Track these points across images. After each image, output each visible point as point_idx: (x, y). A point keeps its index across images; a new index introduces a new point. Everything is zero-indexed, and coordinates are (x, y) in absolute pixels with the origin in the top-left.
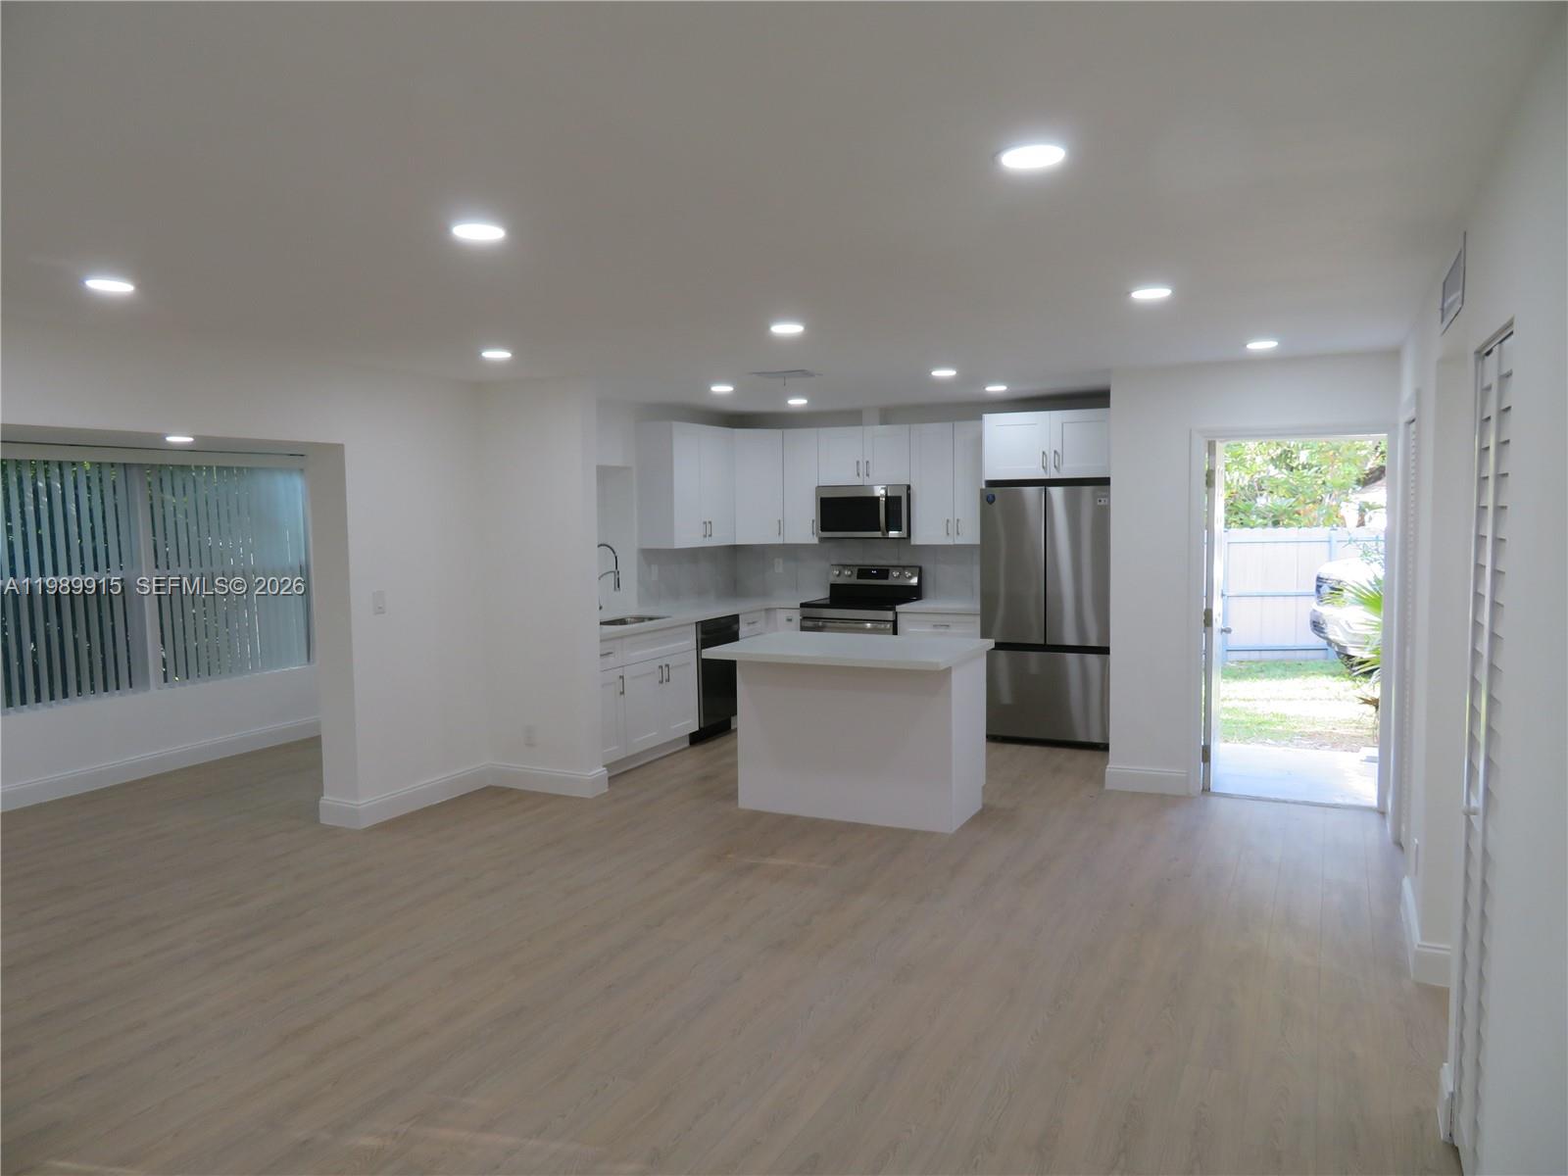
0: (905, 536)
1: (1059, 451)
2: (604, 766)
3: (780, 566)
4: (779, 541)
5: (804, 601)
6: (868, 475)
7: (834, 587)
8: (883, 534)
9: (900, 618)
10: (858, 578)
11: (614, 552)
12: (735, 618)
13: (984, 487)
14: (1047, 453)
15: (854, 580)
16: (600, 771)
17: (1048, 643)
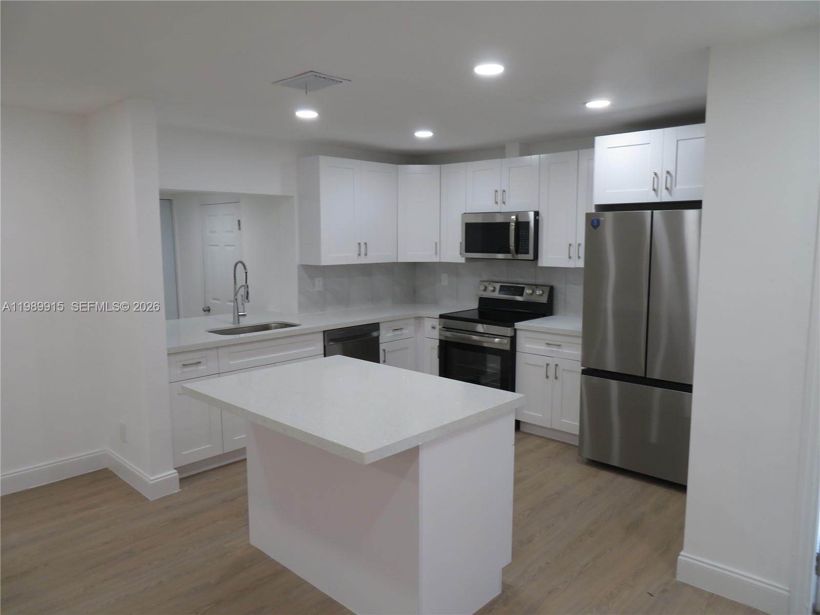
0: (532, 258)
1: (673, 173)
2: (175, 469)
3: (445, 280)
4: (436, 259)
5: (441, 313)
6: (504, 203)
7: (482, 301)
8: (513, 257)
9: (519, 334)
10: (499, 293)
11: (245, 269)
12: (376, 326)
13: (593, 211)
14: (659, 174)
15: (497, 295)
16: (172, 473)
17: (648, 377)
